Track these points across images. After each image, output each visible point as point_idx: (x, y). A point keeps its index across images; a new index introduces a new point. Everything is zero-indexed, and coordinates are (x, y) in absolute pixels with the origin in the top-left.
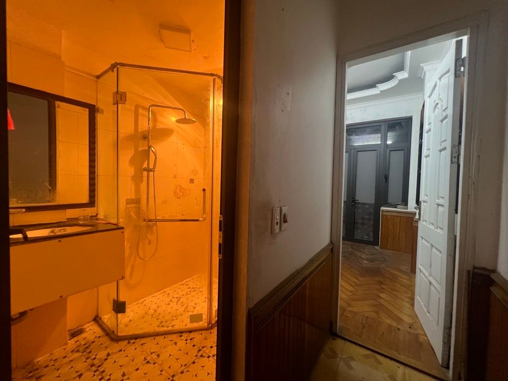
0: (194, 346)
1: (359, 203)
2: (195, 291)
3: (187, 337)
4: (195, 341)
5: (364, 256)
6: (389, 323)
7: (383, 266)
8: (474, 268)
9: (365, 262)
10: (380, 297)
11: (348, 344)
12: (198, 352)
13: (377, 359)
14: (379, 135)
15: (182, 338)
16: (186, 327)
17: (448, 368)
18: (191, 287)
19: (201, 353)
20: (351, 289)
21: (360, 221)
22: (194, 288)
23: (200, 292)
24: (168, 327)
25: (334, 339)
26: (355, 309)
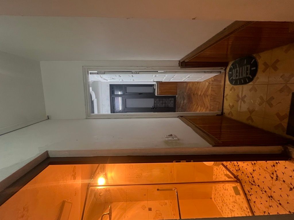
0: (251, 189)
1: (154, 106)
2: (223, 200)
3: (249, 195)
4: (249, 189)
5: (182, 102)
6: (210, 91)
7: (185, 94)
8: (179, 66)
9: (185, 101)
10: (200, 95)
11: (224, 107)
12: (253, 185)
13: (226, 95)
14: (116, 98)
15: (250, 199)
16: (244, 198)
17: (221, 72)
18: (222, 204)
19: (253, 183)
20: (200, 107)
21: (164, 105)
22: (222, 201)
23: (223, 195)
24: (249, 212)
25: (224, 113)
26: (209, 105)
